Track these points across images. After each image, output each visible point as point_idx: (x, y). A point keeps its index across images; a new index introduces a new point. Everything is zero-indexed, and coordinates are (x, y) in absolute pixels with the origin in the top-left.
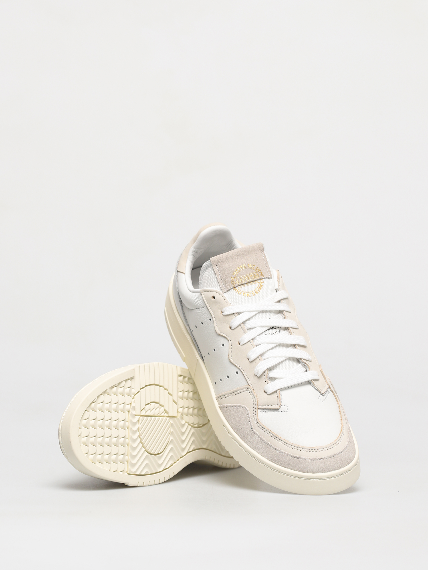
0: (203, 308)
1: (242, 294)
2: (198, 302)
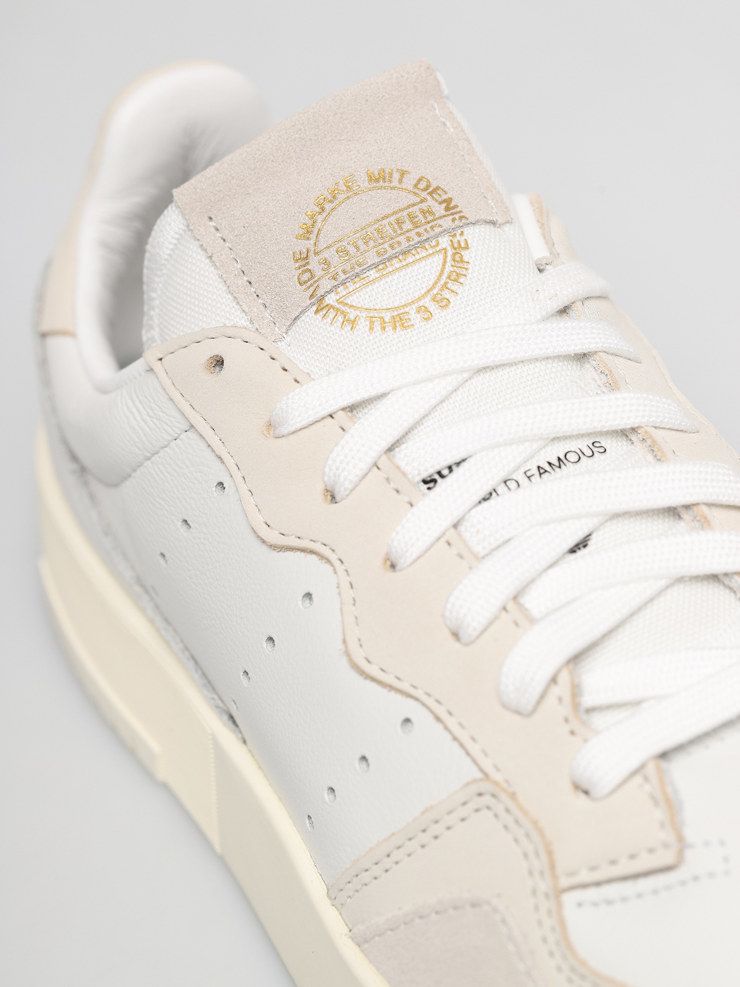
0: (173, 444)
1: (363, 324)
2: (146, 423)
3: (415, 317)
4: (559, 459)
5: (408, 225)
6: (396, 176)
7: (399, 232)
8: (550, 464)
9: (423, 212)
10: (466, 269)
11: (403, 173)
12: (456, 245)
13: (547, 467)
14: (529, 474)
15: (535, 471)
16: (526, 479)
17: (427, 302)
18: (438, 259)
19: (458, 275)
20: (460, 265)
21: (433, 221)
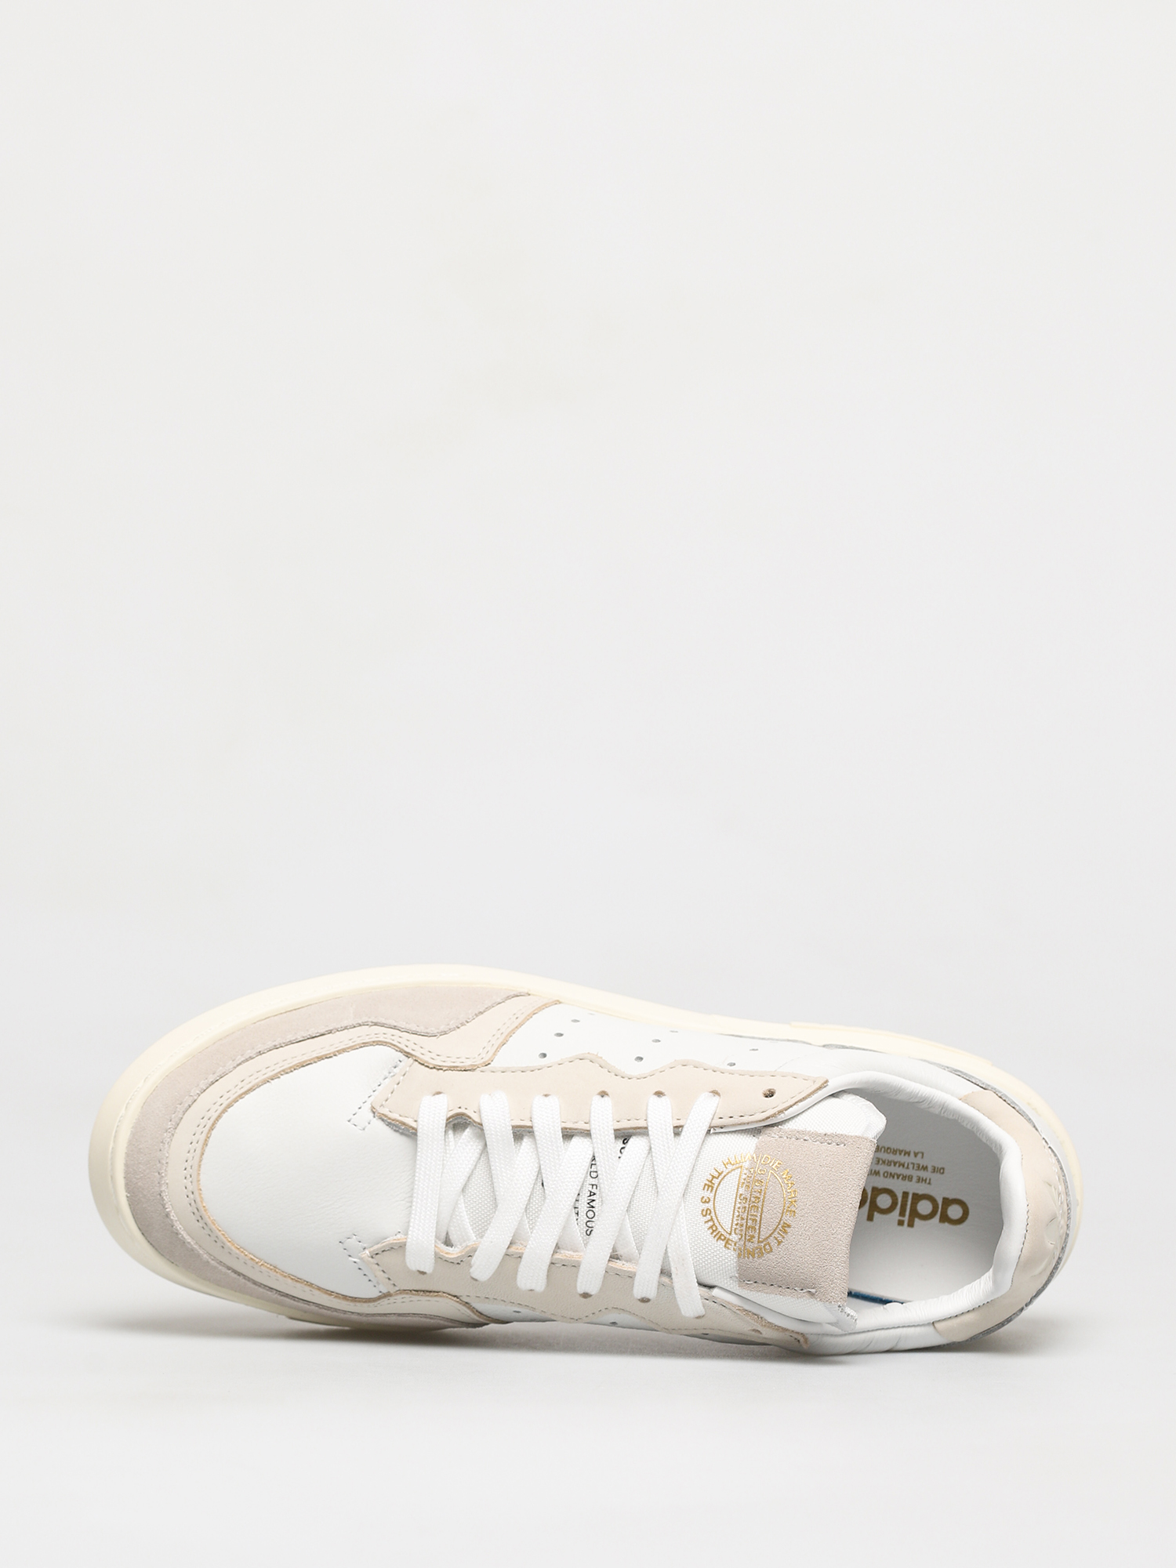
3: (708, 1194)
4: (593, 1207)
5: (750, 1223)
6: (780, 1238)
7: (749, 1217)
8: (594, 1200)
9: (753, 1237)
10: (715, 1237)
11: (779, 1243)
12: (730, 1242)
13: (592, 1198)
14: (595, 1187)
15: (594, 1190)
16: (594, 1183)
17: (710, 1205)
18: (728, 1228)
19: (714, 1231)
20: (717, 1237)
21: (745, 1238)
